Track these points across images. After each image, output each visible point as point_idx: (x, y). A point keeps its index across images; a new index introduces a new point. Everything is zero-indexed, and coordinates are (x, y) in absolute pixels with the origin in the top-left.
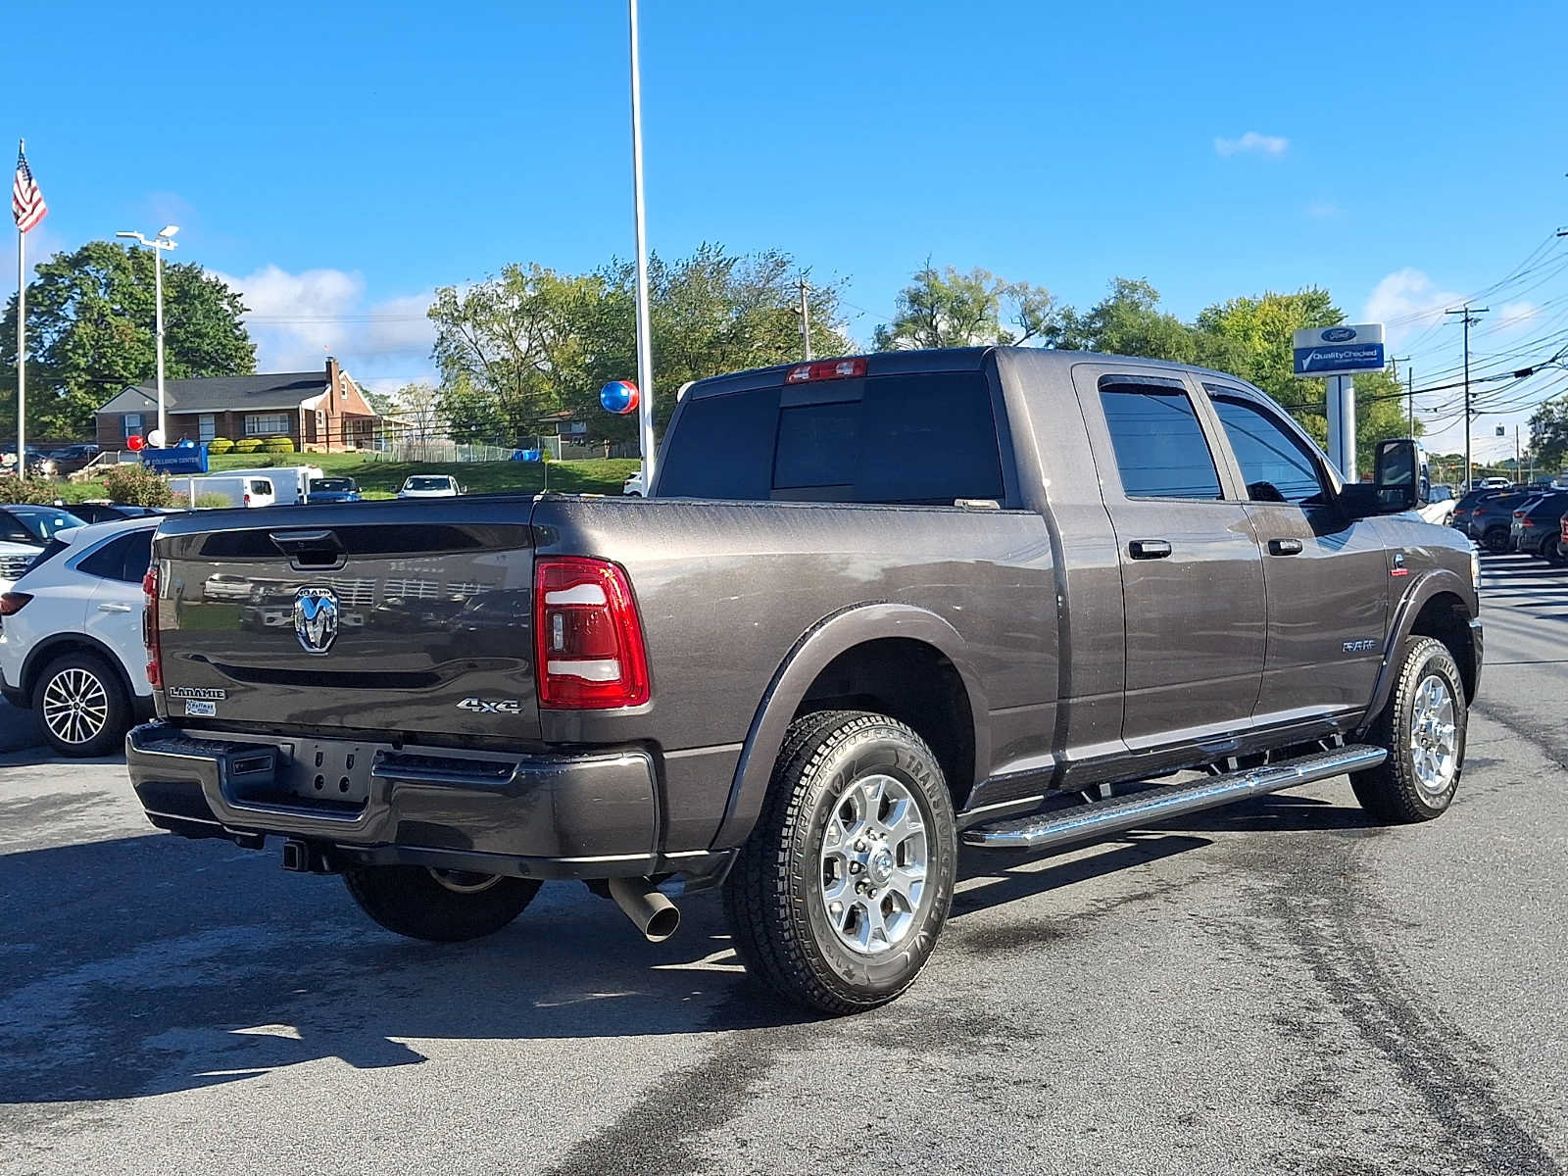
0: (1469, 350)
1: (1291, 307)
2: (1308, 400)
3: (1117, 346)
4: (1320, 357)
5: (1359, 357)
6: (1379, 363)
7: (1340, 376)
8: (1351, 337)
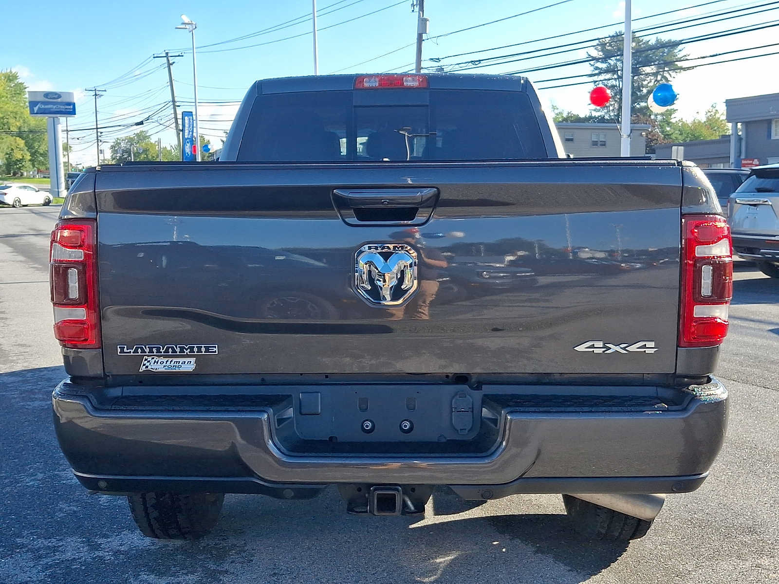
0: (97, 110)
2: (11, 129)
4: (43, 106)
5: (63, 108)
6: (73, 112)
7: (54, 118)
8: (58, 98)
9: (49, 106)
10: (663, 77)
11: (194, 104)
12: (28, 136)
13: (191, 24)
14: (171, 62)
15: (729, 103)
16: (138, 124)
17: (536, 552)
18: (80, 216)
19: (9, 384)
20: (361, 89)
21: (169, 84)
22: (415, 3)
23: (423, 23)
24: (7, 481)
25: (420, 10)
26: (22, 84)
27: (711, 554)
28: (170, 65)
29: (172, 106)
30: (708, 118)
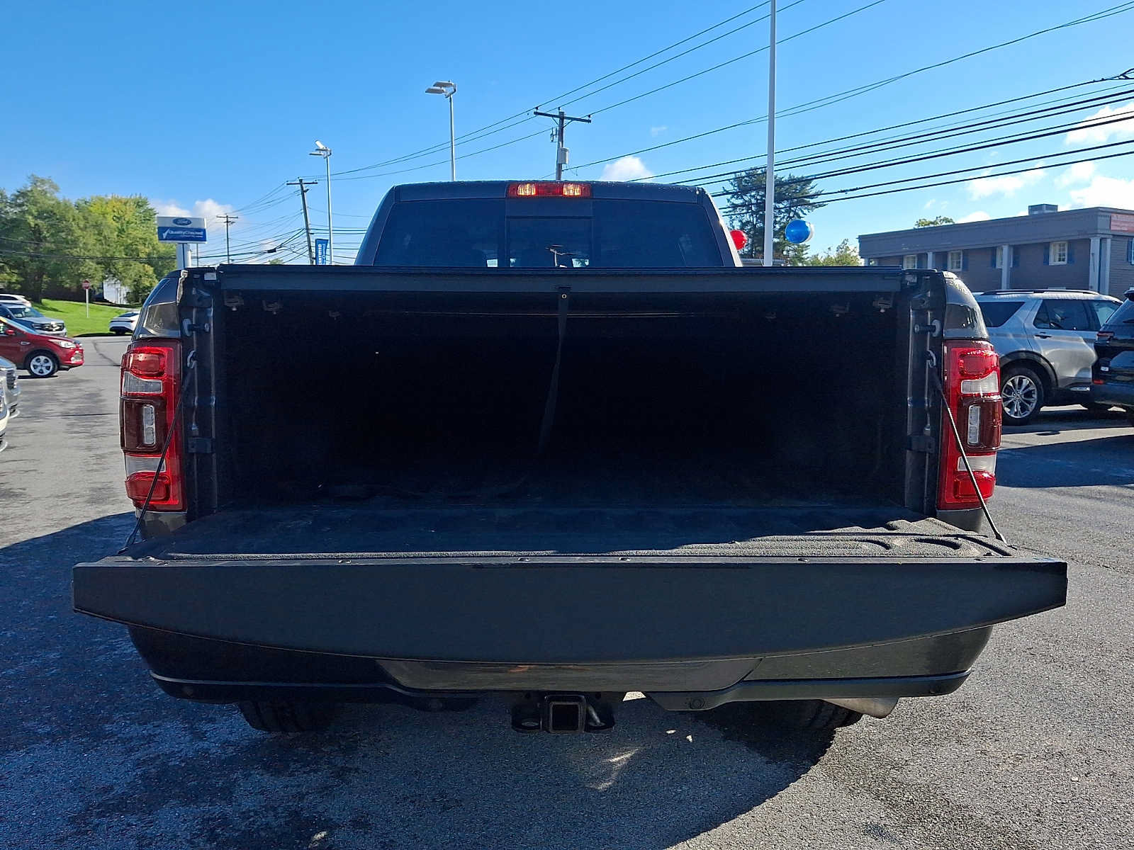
0: (229, 237)
1: (128, 204)
2: (140, 256)
3: (36, 214)
4: (172, 232)
5: (193, 235)
6: (203, 239)
7: (183, 244)
8: (188, 224)
9: (178, 233)
10: (796, 213)
11: (328, 232)
12: (157, 264)
13: (326, 150)
14: (304, 189)
15: (862, 239)
16: (270, 251)
17: (725, 739)
18: (158, 335)
19: (117, 527)
20: (514, 198)
21: (303, 211)
22: (554, 133)
23: (562, 153)
24: (101, 647)
25: (559, 140)
26: (151, 210)
27: (927, 738)
28: (303, 192)
29: (306, 234)
30: (839, 256)
